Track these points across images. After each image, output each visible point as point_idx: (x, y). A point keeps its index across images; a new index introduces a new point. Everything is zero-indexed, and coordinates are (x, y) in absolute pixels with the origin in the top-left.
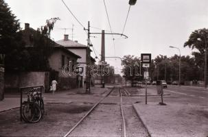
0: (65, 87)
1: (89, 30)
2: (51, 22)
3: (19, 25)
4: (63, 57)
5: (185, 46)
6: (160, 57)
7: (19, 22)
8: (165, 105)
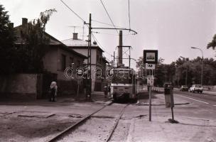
0: (66, 92)
1: (90, 24)
2: (46, 14)
3: (7, 18)
4: (64, 57)
5: (208, 47)
6: (182, 59)
7: (7, 14)
8: (177, 122)
